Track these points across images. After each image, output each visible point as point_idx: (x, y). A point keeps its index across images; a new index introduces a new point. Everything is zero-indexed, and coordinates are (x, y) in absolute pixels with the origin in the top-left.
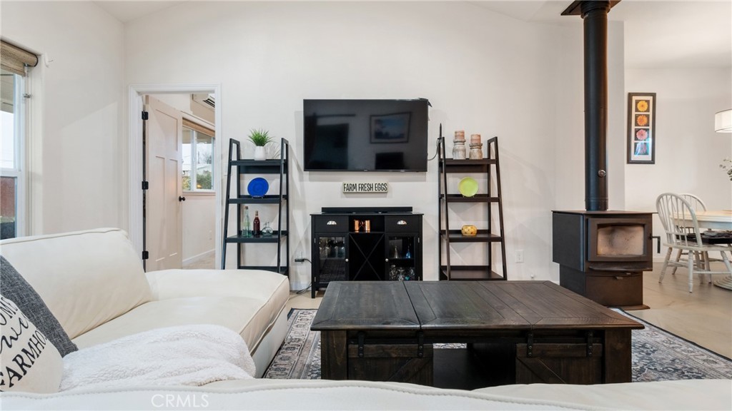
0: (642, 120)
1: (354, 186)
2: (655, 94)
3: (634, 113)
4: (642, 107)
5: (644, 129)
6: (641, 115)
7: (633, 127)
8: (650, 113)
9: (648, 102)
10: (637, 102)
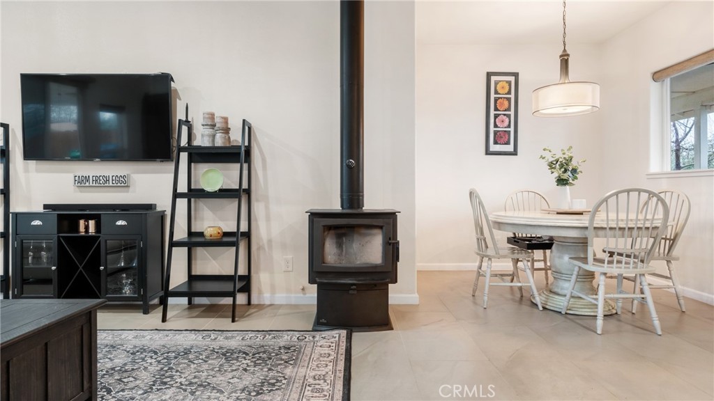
0: (502, 104)
1: (87, 179)
2: (518, 74)
3: (493, 96)
4: (504, 90)
5: (505, 115)
6: (501, 98)
7: (492, 113)
8: (512, 96)
9: (509, 83)
10: (496, 83)
